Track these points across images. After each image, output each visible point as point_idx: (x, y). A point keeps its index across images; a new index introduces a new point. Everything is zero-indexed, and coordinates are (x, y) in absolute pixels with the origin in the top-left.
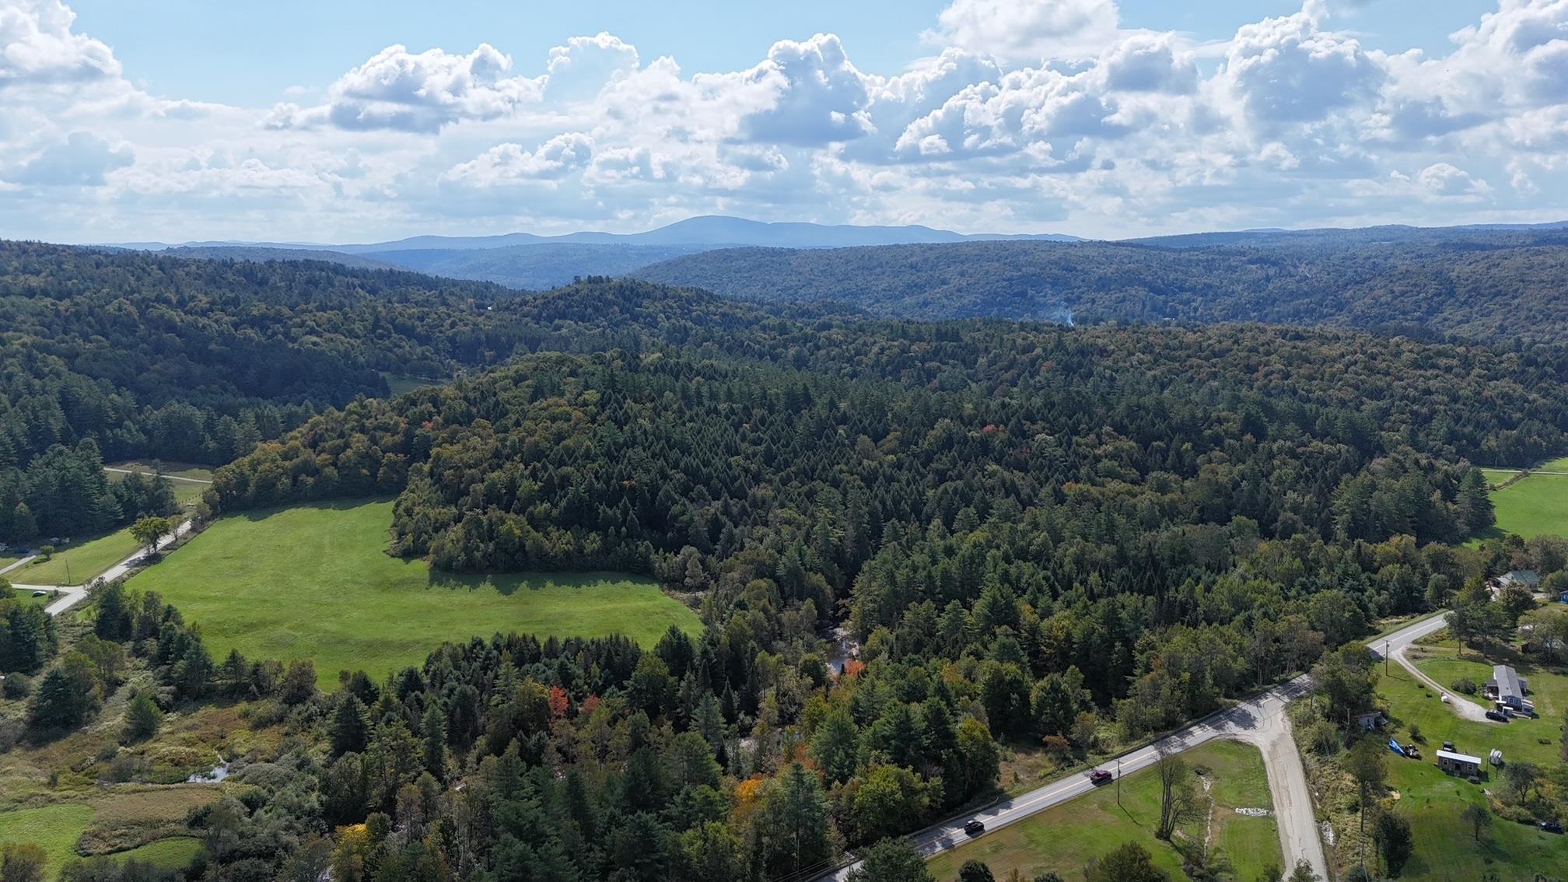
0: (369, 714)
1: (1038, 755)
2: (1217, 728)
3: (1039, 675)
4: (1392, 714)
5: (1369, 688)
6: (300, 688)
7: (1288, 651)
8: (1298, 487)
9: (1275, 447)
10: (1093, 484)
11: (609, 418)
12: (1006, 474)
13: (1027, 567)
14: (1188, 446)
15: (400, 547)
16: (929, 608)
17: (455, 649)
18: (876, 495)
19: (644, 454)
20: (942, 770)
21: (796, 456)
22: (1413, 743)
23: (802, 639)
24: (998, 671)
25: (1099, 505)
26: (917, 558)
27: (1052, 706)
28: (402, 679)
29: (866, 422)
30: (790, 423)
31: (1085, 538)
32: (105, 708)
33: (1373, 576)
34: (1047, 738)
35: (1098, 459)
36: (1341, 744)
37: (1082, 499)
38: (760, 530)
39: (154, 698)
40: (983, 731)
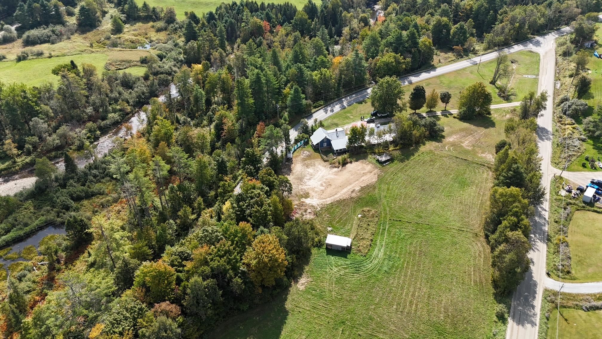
0: (197, 28)
1: (450, 53)
2: (525, 46)
3: (455, 23)
6: (171, 18)
7: (564, 16)
17: (226, 5)
20: (411, 56)
23: (361, 8)
24: (439, 20)
27: (459, 35)
28: (208, 16)
32: (103, 21)
34: (454, 47)
36: (574, 52)
39: (120, 18)
40: (429, 43)
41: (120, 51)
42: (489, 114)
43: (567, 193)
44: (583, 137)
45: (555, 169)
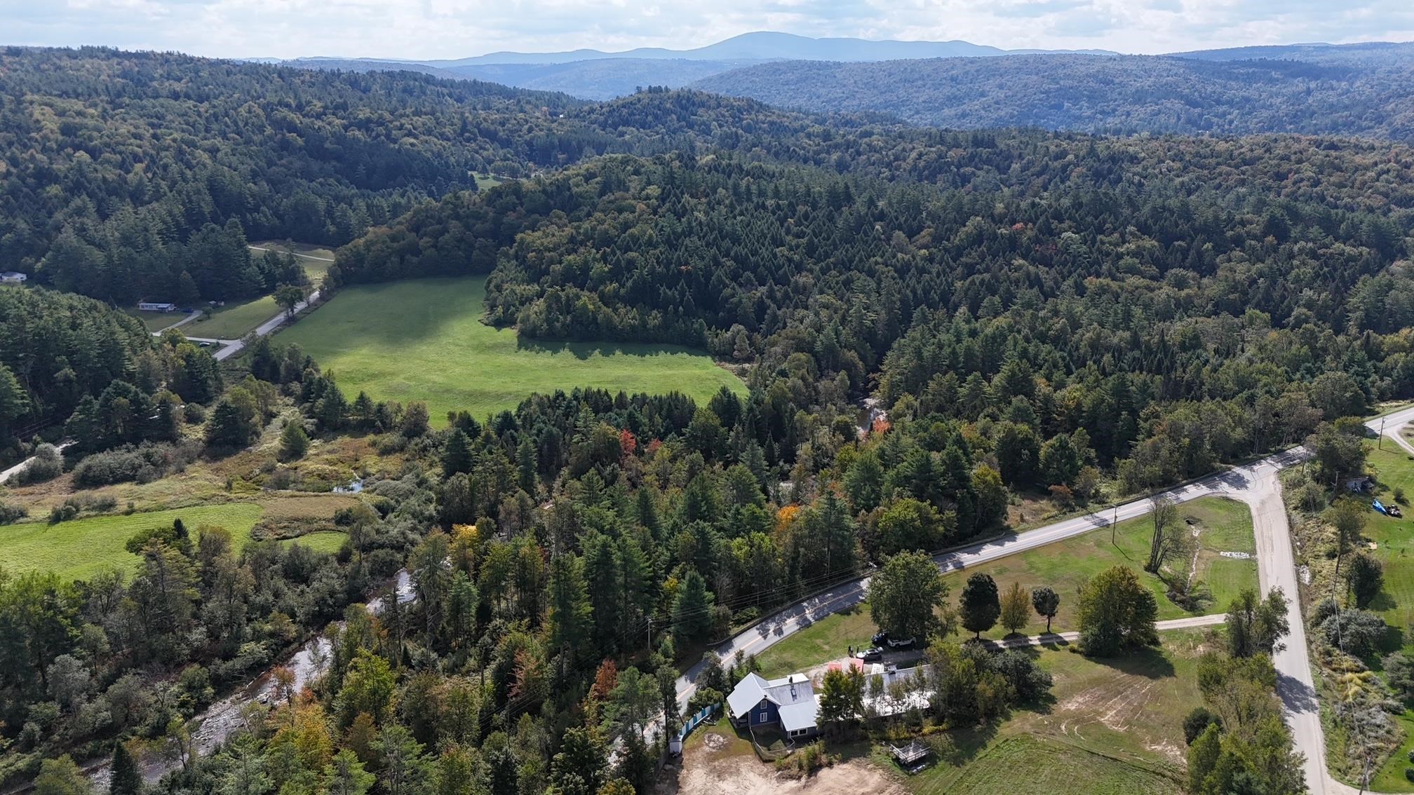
0: (473, 446)
1: (1044, 501)
2: (1211, 487)
3: (1047, 436)
4: (1380, 479)
5: (1360, 456)
6: (416, 425)
7: (1287, 424)
8: (1315, 285)
9: (1296, 248)
10: (1114, 279)
11: (669, 210)
12: (1031, 268)
13: (1046, 348)
14: (1208, 245)
15: (492, 317)
16: (952, 379)
17: (542, 399)
18: (908, 286)
19: (699, 243)
20: (957, 506)
21: (836, 248)
22: (1395, 504)
23: (835, 405)
24: (1011, 430)
25: (1117, 296)
26: (943, 337)
27: (1059, 461)
28: (499, 420)
29: (902, 220)
30: (831, 219)
31: (1102, 325)
32: (264, 434)
33: (1379, 364)
34: (1052, 487)
35: (1120, 256)
36: (1327, 502)
37: (1103, 290)
38: (801, 312)
39: (302, 427)
40: (994, 478)
41: (292, 496)
42: (1155, 642)
44: (1390, 702)
45: (1342, 787)
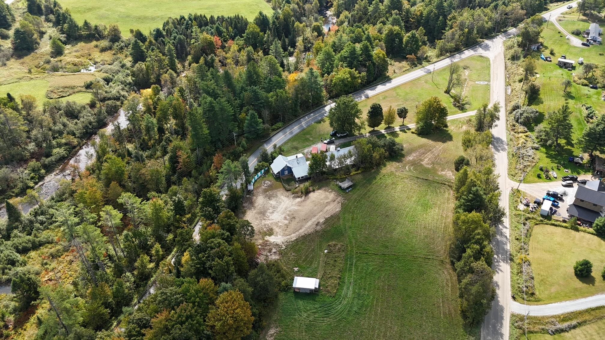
0: (144, 47)
1: (404, 63)
2: (475, 51)
3: (407, 31)
4: (545, 44)
5: (538, 33)
6: (115, 36)
7: (510, 18)
16: (365, 3)
17: (174, 20)
20: (366, 70)
22: (550, 55)
23: (313, 16)
24: (391, 30)
27: (411, 44)
28: (155, 33)
32: (41, 43)
34: (408, 56)
36: (522, 56)
39: (59, 39)
40: (383, 54)
41: (62, 75)
42: (446, 126)
43: (525, 207)
44: (536, 145)
45: (512, 182)
